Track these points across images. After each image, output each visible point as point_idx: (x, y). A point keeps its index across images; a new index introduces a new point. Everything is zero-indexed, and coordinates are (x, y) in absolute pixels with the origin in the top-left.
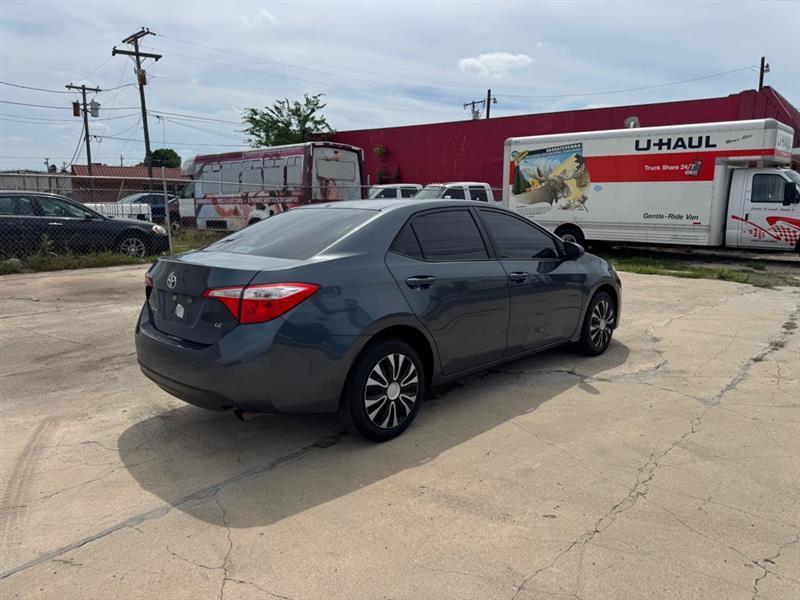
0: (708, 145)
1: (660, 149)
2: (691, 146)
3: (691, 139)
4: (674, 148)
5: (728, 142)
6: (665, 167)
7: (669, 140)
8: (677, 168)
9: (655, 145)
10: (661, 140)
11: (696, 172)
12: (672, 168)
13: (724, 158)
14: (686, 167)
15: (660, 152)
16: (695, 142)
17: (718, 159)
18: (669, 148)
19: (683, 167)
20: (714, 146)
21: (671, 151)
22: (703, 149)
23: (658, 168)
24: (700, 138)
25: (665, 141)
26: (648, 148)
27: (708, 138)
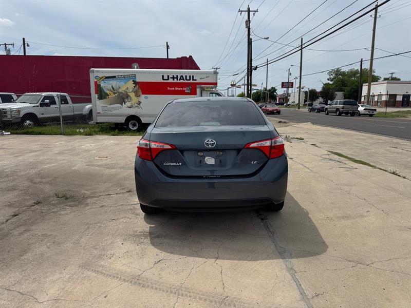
0: (193, 80)
1: (174, 80)
2: (186, 80)
3: (186, 76)
4: (180, 80)
5: (201, 79)
6: (177, 89)
7: (177, 76)
8: (182, 89)
9: (171, 78)
10: (173, 76)
11: (189, 91)
12: (179, 89)
13: (200, 86)
14: (185, 89)
15: (174, 81)
16: (188, 78)
17: (198, 86)
18: (177, 80)
19: (184, 89)
20: (196, 80)
21: (178, 81)
22: (191, 81)
23: (174, 89)
24: (190, 76)
25: (175, 76)
26: (168, 79)
27: (193, 76)
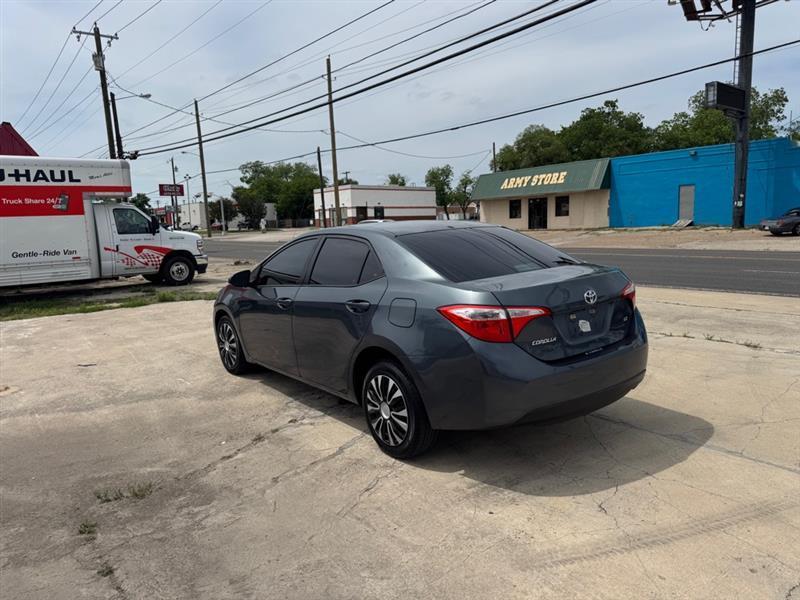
0: (71, 180)
1: (18, 180)
2: (53, 180)
3: (52, 172)
4: (35, 180)
5: (92, 178)
6: (28, 201)
7: (27, 171)
8: (43, 201)
9: (10, 175)
10: (17, 171)
11: (64, 207)
12: (37, 202)
13: (91, 193)
14: (53, 201)
15: (18, 184)
16: (58, 176)
17: (85, 194)
18: (28, 180)
19: (49, 201)
20: (79, 181)
21: (32, 184)
22: (67, 183)
23: (20, 201)
24: (62, 172)
25: (22, 172)
26: (3, 178)
27: (70, 173)
